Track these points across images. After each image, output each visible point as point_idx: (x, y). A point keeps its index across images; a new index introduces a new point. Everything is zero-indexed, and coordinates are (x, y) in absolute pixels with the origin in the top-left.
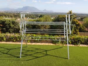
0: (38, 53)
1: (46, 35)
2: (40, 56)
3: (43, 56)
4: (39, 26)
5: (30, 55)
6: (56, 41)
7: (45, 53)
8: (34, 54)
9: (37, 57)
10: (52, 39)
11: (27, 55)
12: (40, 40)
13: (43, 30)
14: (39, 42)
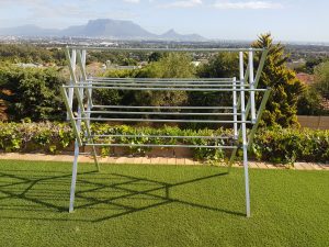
0: (136, 193)
1: (169, 129)
2: (144, 203)
3: (153, 206)
4: (147, 95)
5: (106, 202)
6: (203, 149)
7: (162, 193)
8: (123, 197)
9: (133, 210)
10: (190, 143)
11: (95, 201)
12: (145, 148)
13: (162, 110)
14: (143, 155)
